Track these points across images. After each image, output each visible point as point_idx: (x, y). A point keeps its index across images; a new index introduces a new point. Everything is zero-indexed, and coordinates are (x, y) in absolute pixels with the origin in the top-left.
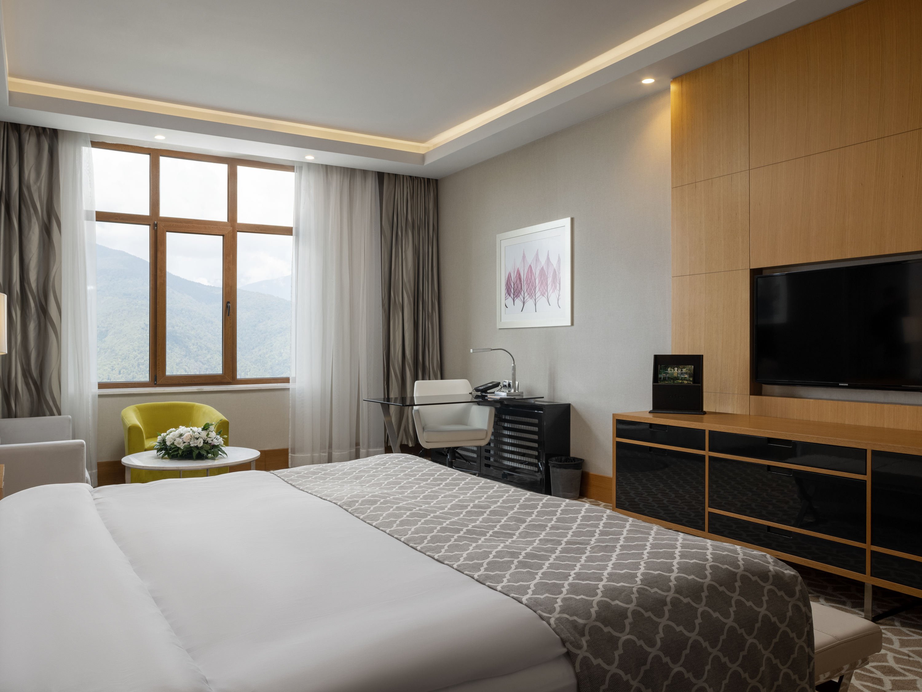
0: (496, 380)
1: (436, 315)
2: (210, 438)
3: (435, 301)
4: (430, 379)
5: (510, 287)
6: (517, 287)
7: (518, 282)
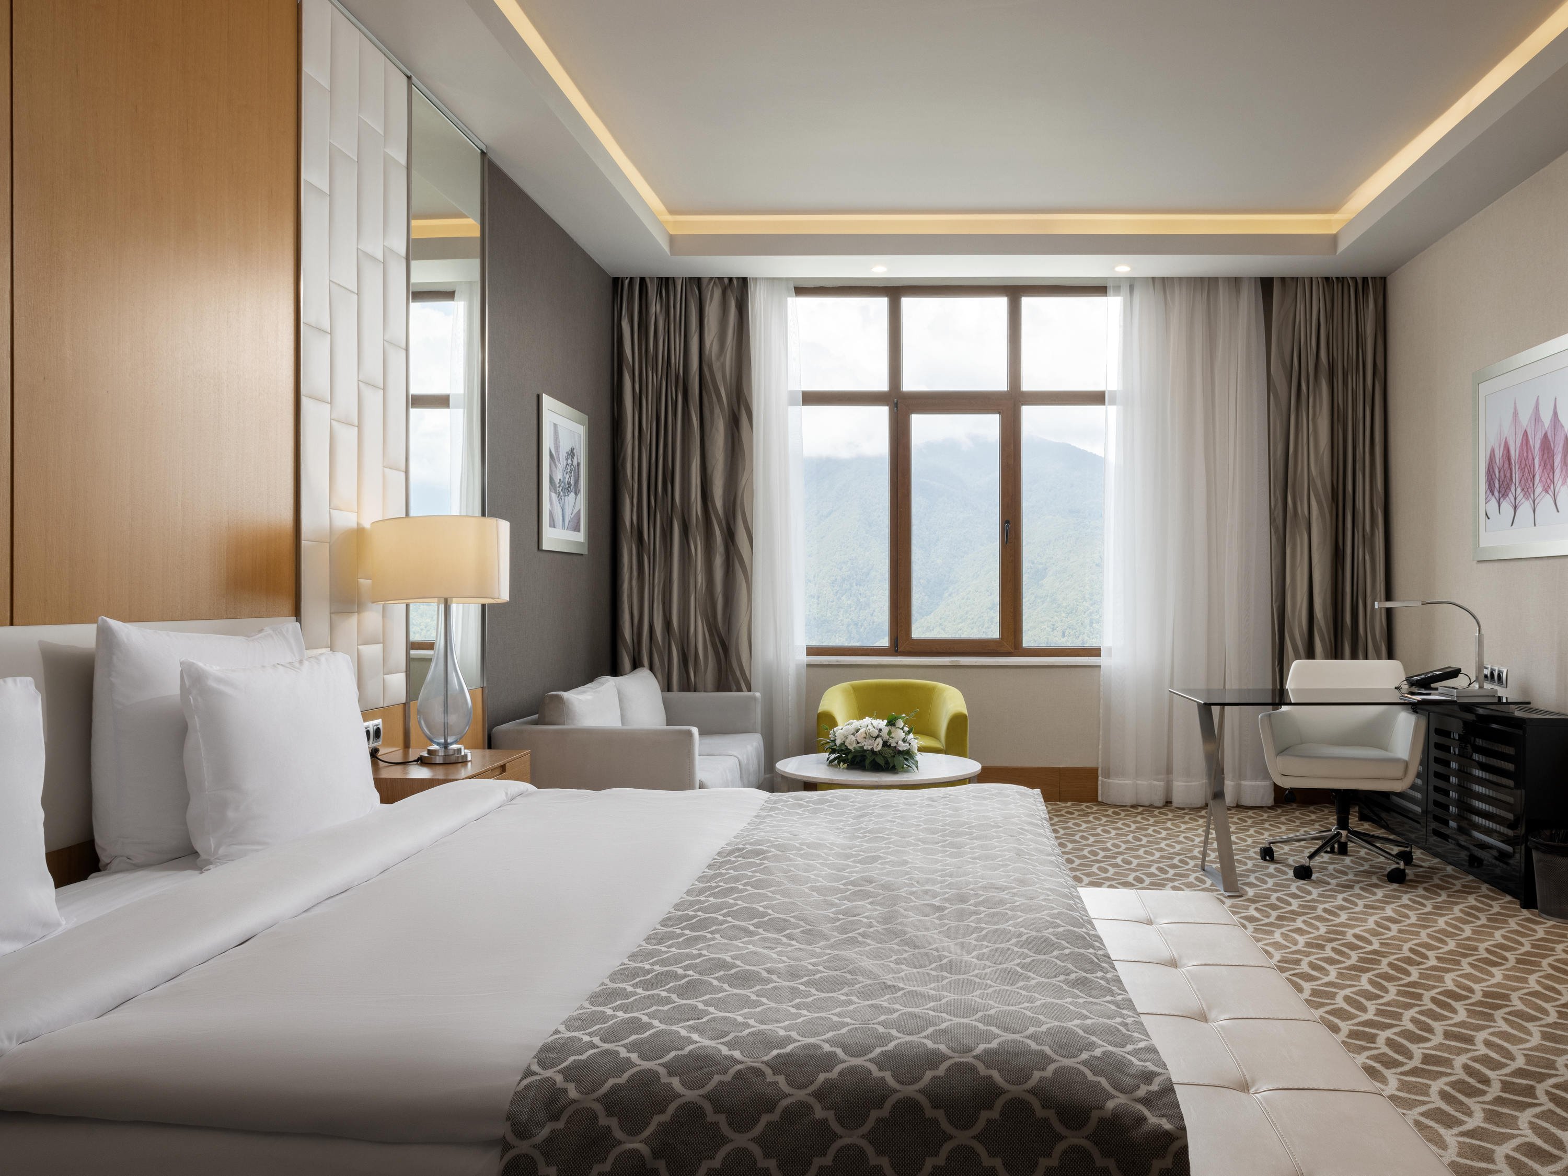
0: (1455, 665)
1: (1379, 533)
2: (892, 738)
3: (1377, 510)
4: (1366, 658)
5: (1494, 476)
6: (1505, 476)
7: (1506, 465)
